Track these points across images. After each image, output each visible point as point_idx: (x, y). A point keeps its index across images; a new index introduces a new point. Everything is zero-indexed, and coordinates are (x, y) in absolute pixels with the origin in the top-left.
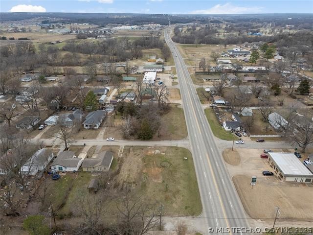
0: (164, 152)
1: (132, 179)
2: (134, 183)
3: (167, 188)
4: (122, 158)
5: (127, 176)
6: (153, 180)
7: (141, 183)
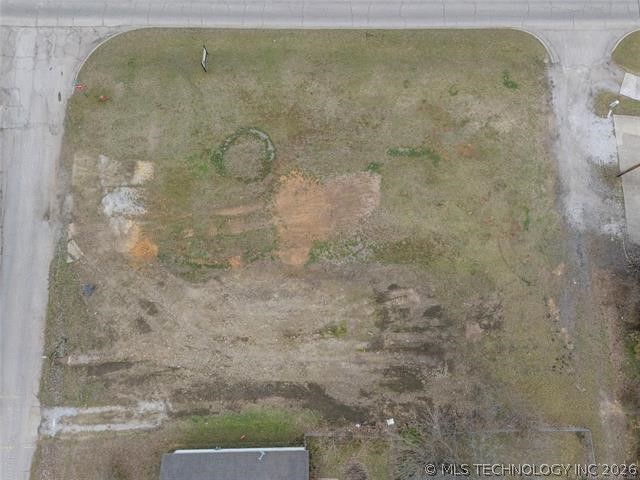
0: (132, 169)
1: (354, 313)
2: (380, 298)
3: (413, 154)
4: (177, 395)
5: (332, 342)
6: (368, 212)
7: (378, 268)
